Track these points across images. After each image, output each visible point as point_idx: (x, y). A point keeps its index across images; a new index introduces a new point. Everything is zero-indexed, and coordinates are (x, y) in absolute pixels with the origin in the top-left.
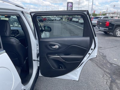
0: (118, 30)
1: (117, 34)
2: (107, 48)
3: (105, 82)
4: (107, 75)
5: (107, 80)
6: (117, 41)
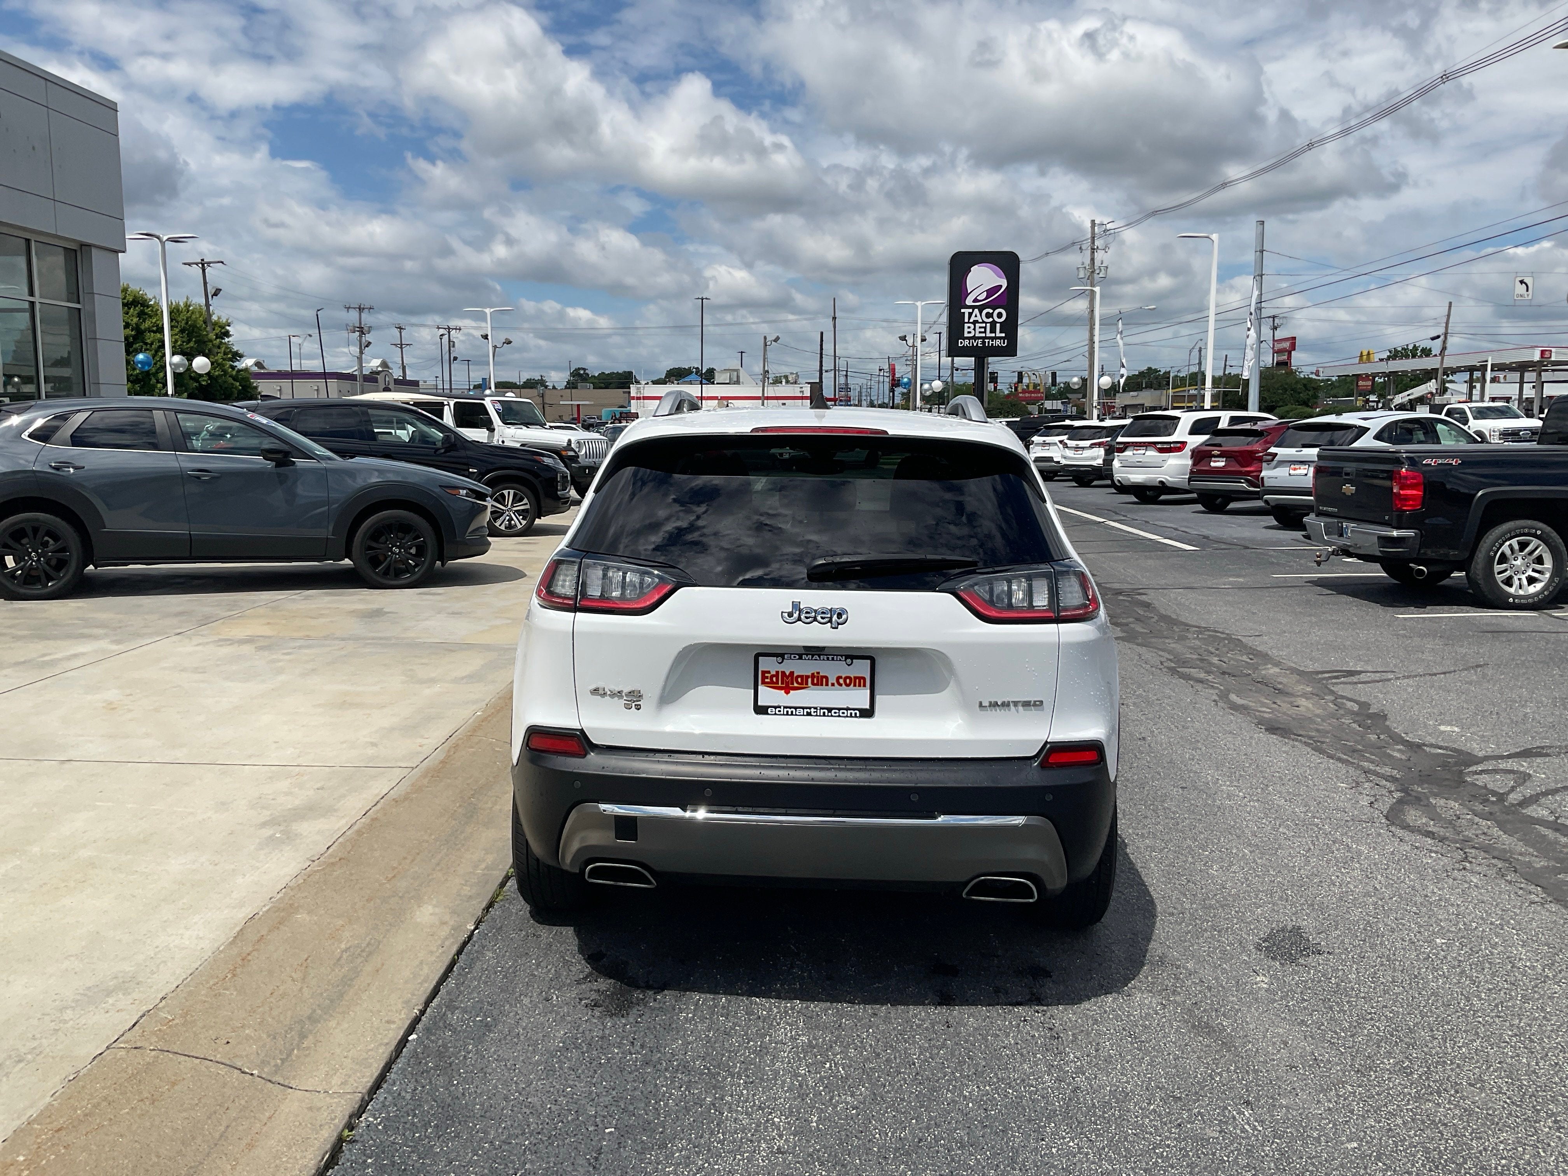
0: (1514, 542)
1: (1510, 578)
2: (1398, 678)
3: (1364, 802)
4: (1381, 784)
5: (1374, 796)
6: (1495, 635)
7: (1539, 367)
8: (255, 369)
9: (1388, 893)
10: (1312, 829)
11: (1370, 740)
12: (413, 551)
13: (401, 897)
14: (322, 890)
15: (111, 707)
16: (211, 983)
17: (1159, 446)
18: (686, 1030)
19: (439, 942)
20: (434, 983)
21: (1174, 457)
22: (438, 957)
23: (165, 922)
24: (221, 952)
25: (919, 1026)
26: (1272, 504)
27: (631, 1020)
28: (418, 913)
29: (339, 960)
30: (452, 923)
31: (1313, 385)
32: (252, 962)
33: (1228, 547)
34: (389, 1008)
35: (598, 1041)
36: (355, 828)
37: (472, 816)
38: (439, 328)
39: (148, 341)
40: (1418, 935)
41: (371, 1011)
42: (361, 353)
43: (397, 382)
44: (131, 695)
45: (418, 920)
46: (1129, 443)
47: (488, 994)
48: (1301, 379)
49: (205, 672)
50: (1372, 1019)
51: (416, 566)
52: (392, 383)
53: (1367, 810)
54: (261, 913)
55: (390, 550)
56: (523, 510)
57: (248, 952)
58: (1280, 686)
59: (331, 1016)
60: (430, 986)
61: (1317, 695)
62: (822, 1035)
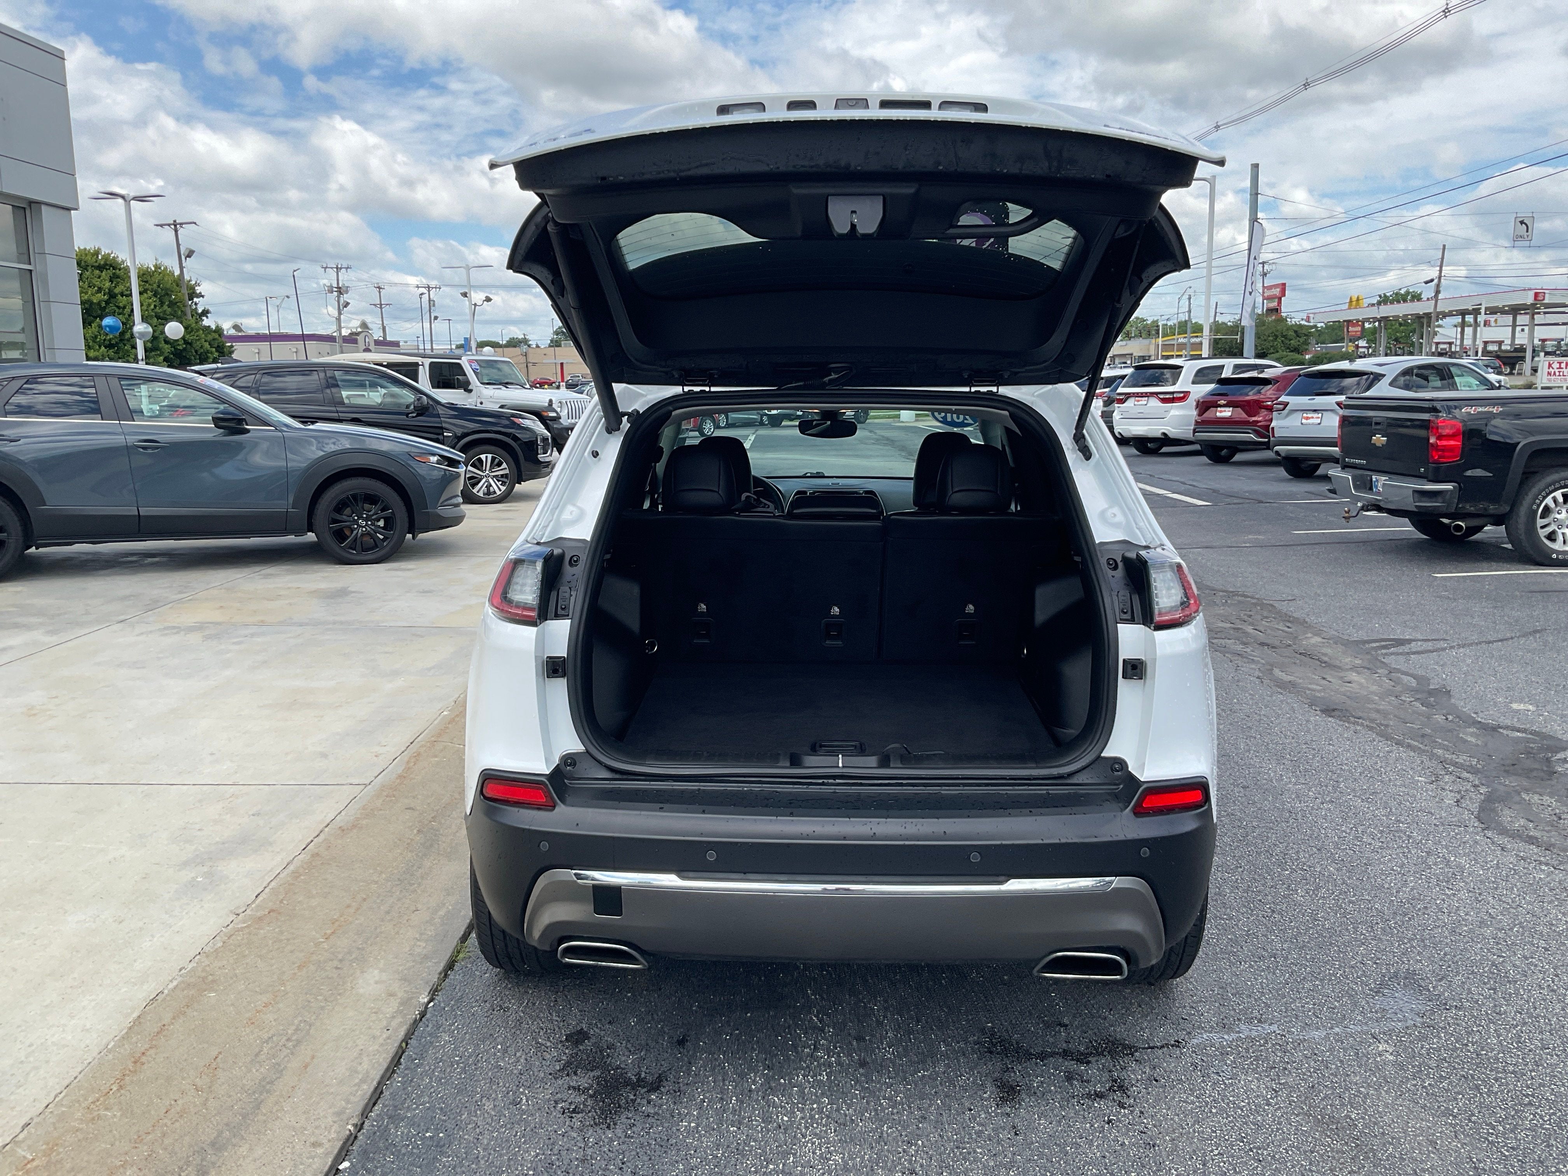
0: (1558, 494)
1: (1553, 532)
2: (1452, 647)
3: (1449, 800)
4: (1462, 776)
5: (1459, 792)
6: (1545, 595)
7: (1531, 309)
8: (233, 332)
9: (1506, 921)
10: (1400, 837)
11: (1438, 722)
12: (381, 523)
13: (341, 961)
14: (244, 956)
15: (31, 712)
16: (90, 1100)
17: (1162, 396)
18: (688, 1147)
19: (385, 1023)
20: (375, 1083)
21: (1177, 407)
22: (382, 1045)
23: (47, 1006)
24: (109, 1051)
25: (979, 1133)
26: (1283, 454)
27: (619, 1132)
28: (361, 981)
29: (257, 1055)
30: (400, 994)
31: (1304, 331)
32: (145, 1067)
33: (1241, 501)
34: (317, 1123)
35: (577, 1166)
36: (291, 867)
37: (431, 846)
38: (418, 287)
39: (121, 305)
40: (1557, 979)
41: (294, 1129)
42: (340, 314)
43: (377, 343)
44: (56, 697)
45: (361, 991)
46: (1129, 394)
47: (442, 1097)
48: (1292, 325)
49: (144, 668)
50: (1530, 1104)
51: (385, 539)
52: (372, 343)
53: (1455, 810)
54: (166, 992)
55: (356, 522)
56: (502, 476)
57: (143, 1050)
58: (1326, 659)
59: (243, 1138)
60: (368, 1088)
61: (1368, 669)
62: (859, 1152)
